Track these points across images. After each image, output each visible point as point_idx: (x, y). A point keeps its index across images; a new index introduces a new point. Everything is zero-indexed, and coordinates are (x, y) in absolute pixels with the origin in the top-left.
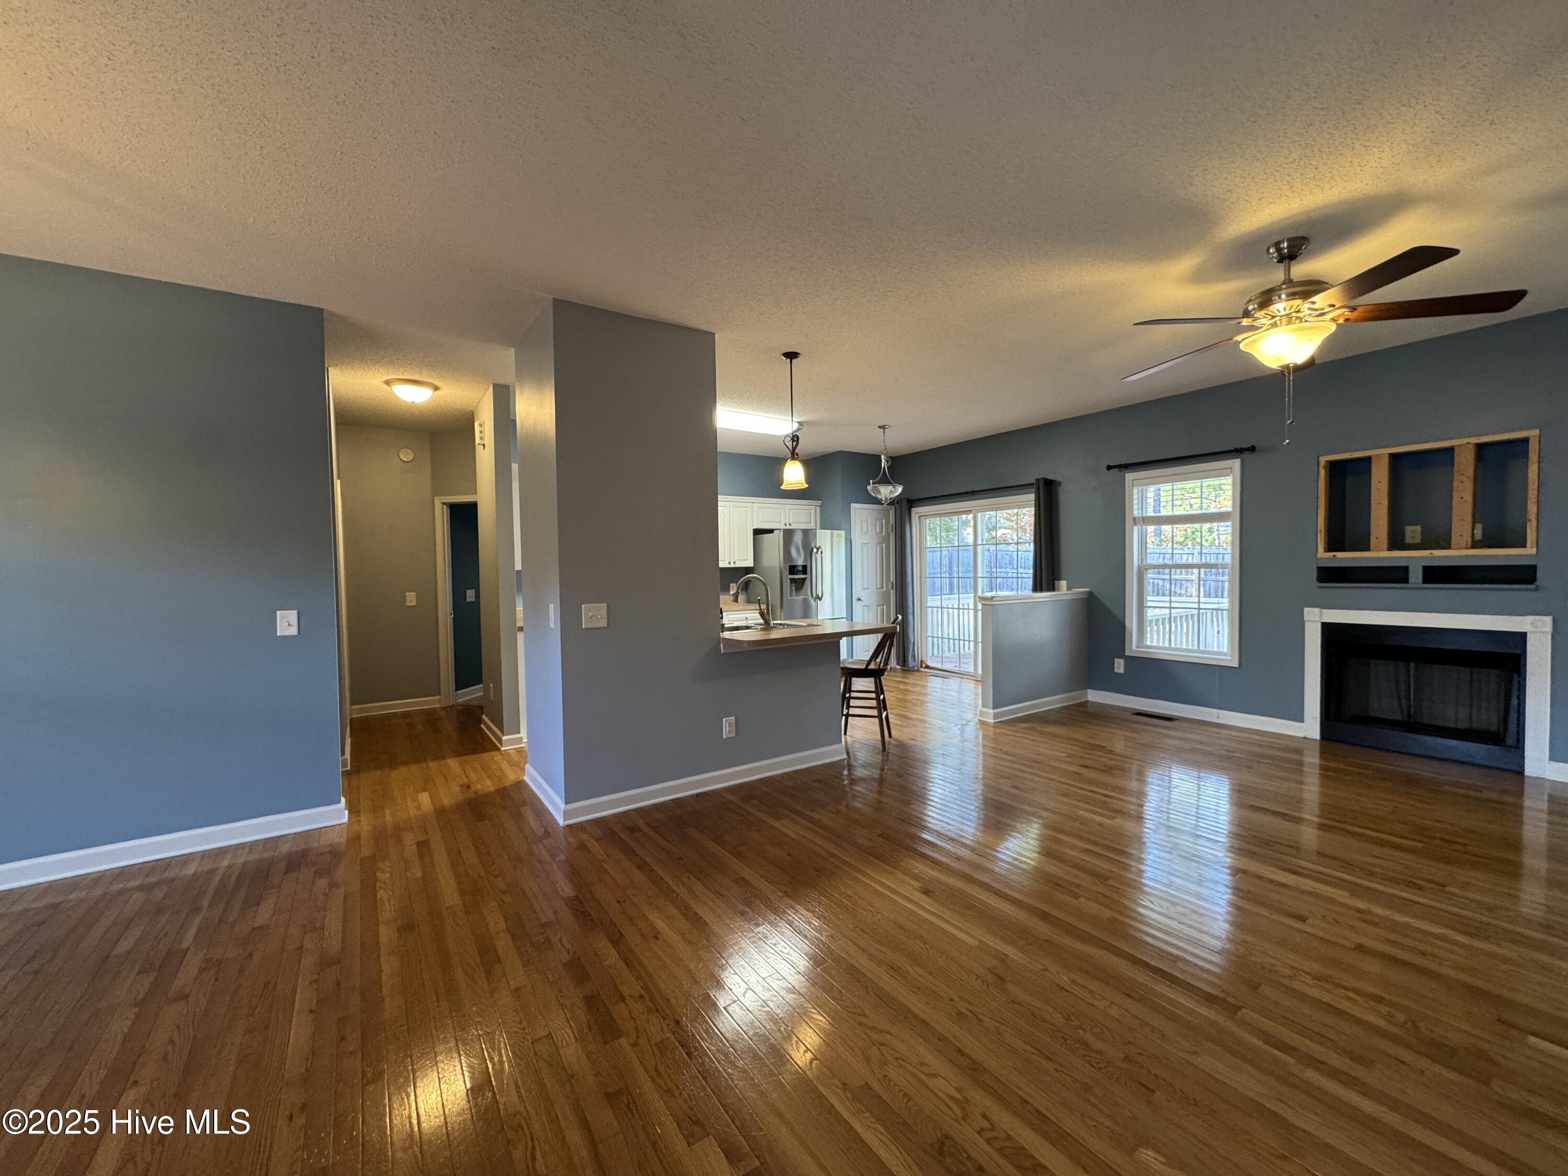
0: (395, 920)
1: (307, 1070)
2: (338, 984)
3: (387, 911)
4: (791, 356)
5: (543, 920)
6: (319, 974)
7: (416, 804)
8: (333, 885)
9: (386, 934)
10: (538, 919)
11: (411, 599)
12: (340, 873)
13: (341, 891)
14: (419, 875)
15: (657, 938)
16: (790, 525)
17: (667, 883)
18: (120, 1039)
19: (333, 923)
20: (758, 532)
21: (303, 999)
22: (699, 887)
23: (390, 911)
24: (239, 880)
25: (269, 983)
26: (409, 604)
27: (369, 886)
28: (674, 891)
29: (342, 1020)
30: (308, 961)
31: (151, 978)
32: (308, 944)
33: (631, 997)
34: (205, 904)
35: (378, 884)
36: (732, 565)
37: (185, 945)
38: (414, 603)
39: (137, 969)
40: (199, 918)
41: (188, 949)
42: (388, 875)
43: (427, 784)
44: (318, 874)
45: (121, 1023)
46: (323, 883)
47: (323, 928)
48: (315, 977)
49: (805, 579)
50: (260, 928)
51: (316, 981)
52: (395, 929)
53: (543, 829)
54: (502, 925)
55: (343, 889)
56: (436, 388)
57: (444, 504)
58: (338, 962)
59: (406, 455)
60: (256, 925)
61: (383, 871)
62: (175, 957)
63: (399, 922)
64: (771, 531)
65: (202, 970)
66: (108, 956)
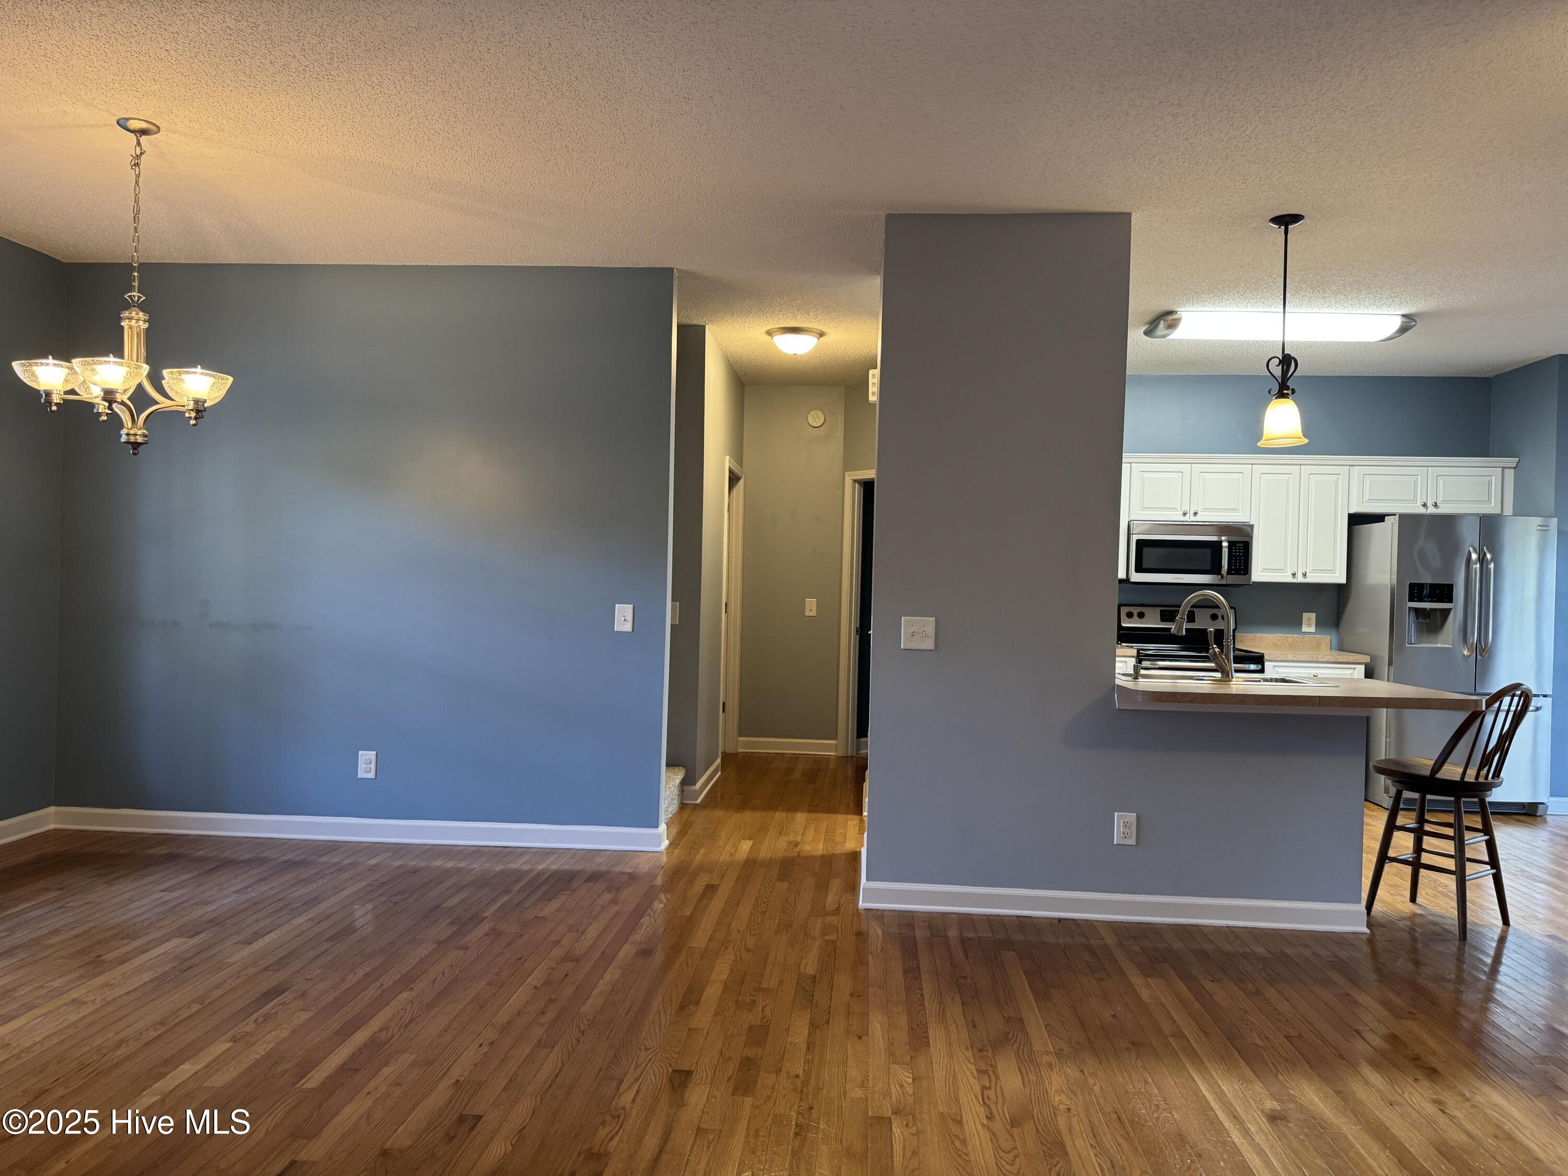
0: (640, 943)
1: (509, 1022)
2: (566, 976)
3: (639, 935)
4: (1286, 221)
5: (764, 985)
6: (558, 964)
7: (733, 850)
8: (614, 901)
9: (627, 951)
10: (760, 982)
11: (811, 607)
12: (625, 894)
13: (615, 908)
14: (689, 914)
15: (860, 1038)
16: (1436, 505)
17: (922, 995)
18: (418, 959)
19: (592, 932)
20: (1357, 520)
21: (535, 978)
22: (955, 1011)
23: (642, 935)
24: (551, 876)
25: (521, 958)
26: (808, 613)
27: (640, 911)
28: (922, 1005)
29: (551, 1001)
30: (557, 953)
31: (454, 930)
32: (565, 941)
33: (788, 1073)
34: (516, 889)
35: (649, 911)
36: (1300, 579)
37: (485, 915)
38: (814, 613)
39: (450, 920)
40: (506, 898)
41: (487, 917)
42: (662, 906)
43: (757, 834)
44: (609, 889)
45: (423, 951)
46: (608, 897)
47: (583, 932)
48: (554, 966)
49: (1446, 612)
50: (541, 918)
51: (553, 969)
52: (635, 950)
53: (837, 906)
54: (724, 977)
55: (618, 907)
56: (821, 334)
57: (855, 481)
58: (578, 961)
59: (816, 418)
60: (539, 915)
61: (661, 902)
62: (476, 919)
63: (642, 946)
64: (1379, 518)
65: (486, 935)
66: (439, 906)
